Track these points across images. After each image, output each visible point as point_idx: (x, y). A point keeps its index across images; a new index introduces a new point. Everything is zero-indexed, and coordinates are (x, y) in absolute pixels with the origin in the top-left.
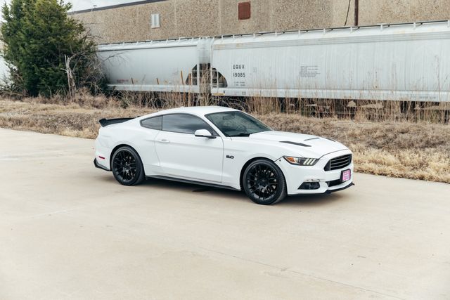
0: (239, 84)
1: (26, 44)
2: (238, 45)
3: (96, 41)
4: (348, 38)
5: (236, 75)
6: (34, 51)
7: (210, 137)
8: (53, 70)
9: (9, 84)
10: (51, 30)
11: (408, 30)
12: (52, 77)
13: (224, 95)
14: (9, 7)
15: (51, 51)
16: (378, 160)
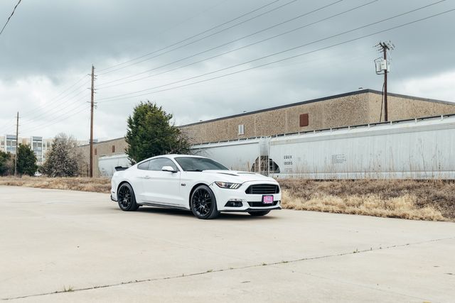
0: (288, 170)
1: (141, 144)
2: (288, 141)
4: (366, 132)
5: (286, 163)
7: (173, 172)
11: (411, 124)
13: (278, 178)
14: (132, 119)
15: (157, 149)
16: (329, 202)
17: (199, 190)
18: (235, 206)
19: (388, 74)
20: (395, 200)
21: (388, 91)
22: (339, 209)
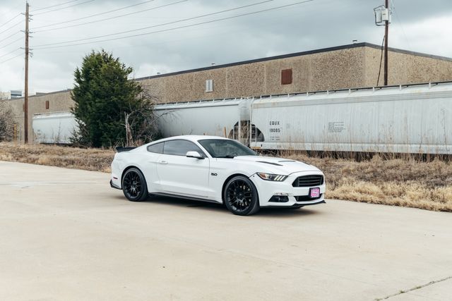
0: (275, 139)
1: (93, 103)
2: (274, 104)
3: (153, 101)
4: (371, 97)
5: (272, 130)
6: (98, 109)
7: (199, 158)
8: (115, 125)
9: (78, 138)
10: (113, 90)
11: (424, 90)
12: (114, 131)
13: (262, 148)
14: (80, 71)
15: (113, 109)
16: (363, 190)
17: (236, 181)
18: (281, 201)
19: (389, 25)
20: (441, 189)
21: (389, 46)
22: (378, 200)
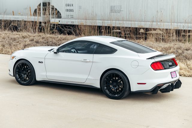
0: (70, 16)
5: (67, 10)
13: (59, 23)
